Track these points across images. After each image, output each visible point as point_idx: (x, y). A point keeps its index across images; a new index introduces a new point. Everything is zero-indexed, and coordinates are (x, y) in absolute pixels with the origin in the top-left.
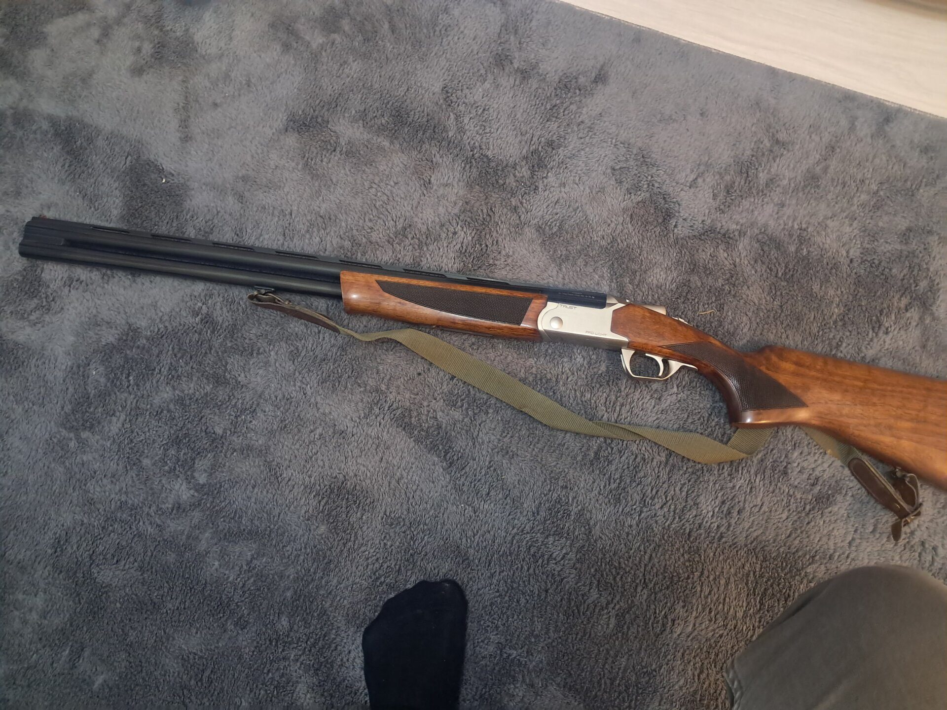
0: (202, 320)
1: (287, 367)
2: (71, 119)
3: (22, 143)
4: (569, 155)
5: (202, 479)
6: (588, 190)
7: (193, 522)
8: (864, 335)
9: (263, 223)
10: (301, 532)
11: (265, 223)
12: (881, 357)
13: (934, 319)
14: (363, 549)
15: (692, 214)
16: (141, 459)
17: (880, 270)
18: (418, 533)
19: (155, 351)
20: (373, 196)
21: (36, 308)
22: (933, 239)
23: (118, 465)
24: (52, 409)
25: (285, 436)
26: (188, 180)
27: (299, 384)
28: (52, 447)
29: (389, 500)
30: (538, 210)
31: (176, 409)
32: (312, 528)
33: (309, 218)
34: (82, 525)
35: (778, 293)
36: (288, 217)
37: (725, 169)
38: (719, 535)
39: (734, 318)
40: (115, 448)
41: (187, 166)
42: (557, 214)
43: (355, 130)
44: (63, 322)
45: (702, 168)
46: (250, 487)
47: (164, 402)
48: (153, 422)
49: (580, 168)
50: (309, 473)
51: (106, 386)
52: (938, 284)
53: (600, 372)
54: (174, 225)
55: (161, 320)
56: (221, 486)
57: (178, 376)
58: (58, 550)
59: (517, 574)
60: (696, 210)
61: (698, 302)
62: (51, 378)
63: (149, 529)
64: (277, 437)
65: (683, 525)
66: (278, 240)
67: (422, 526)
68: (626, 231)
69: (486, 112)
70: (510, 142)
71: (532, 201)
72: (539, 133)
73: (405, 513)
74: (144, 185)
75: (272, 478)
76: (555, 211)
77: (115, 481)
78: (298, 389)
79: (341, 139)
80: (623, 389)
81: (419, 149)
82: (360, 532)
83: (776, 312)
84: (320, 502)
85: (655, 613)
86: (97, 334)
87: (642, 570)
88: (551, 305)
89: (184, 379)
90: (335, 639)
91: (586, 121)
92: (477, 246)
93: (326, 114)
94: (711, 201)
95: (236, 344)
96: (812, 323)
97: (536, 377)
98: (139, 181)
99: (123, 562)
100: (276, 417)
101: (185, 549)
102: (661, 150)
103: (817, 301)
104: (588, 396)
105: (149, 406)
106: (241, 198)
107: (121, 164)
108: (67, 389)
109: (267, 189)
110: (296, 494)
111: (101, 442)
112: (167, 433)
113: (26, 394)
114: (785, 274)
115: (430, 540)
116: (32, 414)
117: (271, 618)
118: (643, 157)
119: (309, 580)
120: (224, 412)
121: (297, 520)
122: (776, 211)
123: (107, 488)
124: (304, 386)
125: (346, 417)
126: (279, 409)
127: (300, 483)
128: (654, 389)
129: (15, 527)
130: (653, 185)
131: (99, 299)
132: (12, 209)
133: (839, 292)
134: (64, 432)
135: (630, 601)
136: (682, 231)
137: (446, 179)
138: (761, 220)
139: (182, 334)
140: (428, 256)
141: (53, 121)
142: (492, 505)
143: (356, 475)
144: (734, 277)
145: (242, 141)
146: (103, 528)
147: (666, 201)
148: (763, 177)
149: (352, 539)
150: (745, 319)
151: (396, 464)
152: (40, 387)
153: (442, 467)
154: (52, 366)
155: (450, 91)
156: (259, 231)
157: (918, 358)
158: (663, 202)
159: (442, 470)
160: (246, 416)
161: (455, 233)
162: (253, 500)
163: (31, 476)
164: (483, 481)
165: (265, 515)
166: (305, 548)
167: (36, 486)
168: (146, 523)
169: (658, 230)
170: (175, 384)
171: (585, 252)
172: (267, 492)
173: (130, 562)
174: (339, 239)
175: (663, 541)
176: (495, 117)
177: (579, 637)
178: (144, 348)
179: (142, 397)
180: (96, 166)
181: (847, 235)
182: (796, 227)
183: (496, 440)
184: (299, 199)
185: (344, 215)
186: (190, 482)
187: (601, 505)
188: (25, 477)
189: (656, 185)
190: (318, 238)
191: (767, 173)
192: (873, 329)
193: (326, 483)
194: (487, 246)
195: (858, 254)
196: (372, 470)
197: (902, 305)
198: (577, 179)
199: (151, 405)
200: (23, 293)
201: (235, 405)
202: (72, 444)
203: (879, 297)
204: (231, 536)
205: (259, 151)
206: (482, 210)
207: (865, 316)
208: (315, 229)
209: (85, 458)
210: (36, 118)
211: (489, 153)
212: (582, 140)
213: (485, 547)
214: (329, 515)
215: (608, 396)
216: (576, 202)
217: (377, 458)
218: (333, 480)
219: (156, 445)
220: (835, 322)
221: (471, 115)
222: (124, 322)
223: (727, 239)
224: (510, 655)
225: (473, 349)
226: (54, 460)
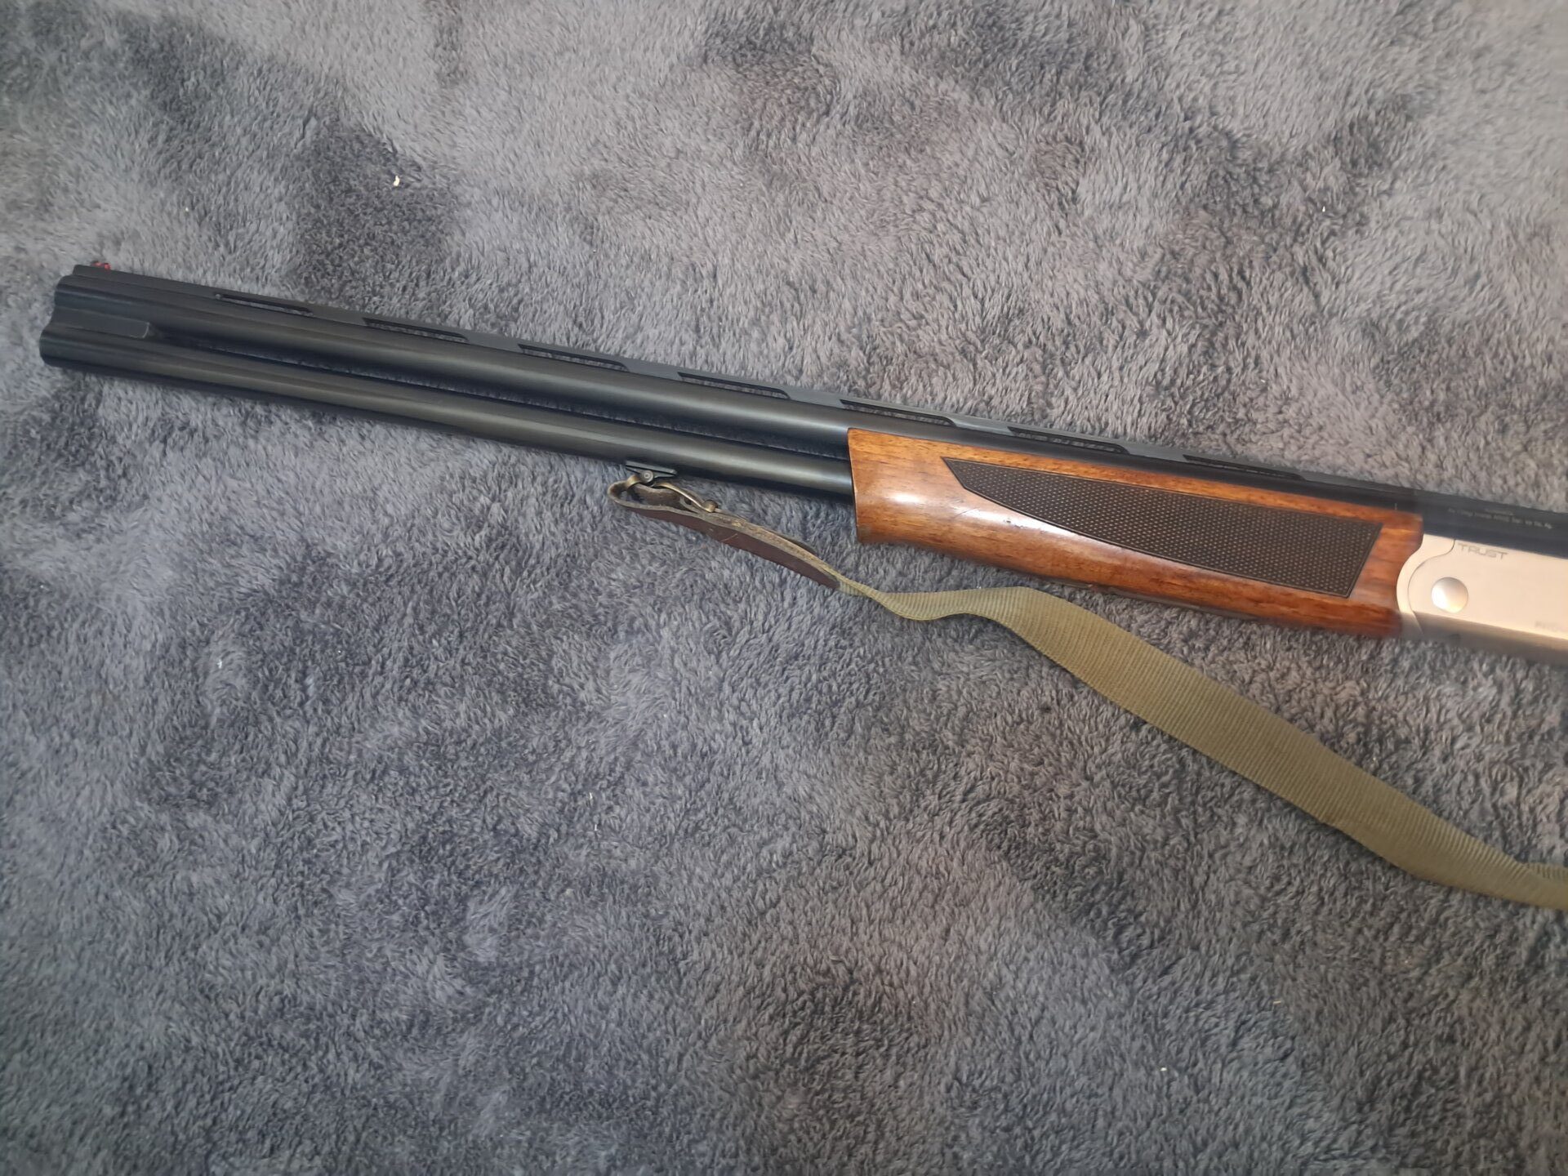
0: (490, 540)
2: (173, 24)
3: (56, 80)
5: (485, 950)
6: (1504, 231)
7: (462, 1063)
9: (644, 297)
11: (650, 297)
16: (334, 890)
18: (1045, 1135)
19: (371, 615)
20: (924, 233)
21: (81, 493)
23: (275, 902)
24: (116, 749)
25: (697, 853)
26: (457, 182)
27: (730, 716)
28: (115, 848)
29: (968, 1041)
30: (1366, 280)
31: (421, 767)
32: (766, 1101)
33: (760, 287)
34: (187, 1050)
36: (706, 282)
40: (270, 856)
41: (454, 146)
42: (1419, 291)
43: (881, 60)
44: (146, 532)
46: (605, 982)
47: (391, 749)
48: (364, 797)
49: (1481, 171)
50: (759, 954)
51: (248, 698)
54: (421, 295)
55: (386, 535)
56: (532, 973)
57: (429, 682)
58: (130, 1109)
62: (117, 672)
63: (351, 1072)
66: (682, 344)
67: (1053, 1117)
71: (1350, 255)
72: (1368, 76)
73: (1010, 1078)
74: (349, 191)
75: (663, 962)
76: (1414, 283)
77: (267, 941)
78: (730, 729)
79: (844, 84)
81: (1046, 111)
82: (890, 1122)
84: (786, 1033)
86: (229, 566)
88: (1432, 544)
89: (442, 690)
92: (1204, 369)
93: (806, 17)
95: (575, 607)
97: (1367, 732)
98: (335, 180)
99: (288, 1153)
100: (674, 798)
101: (441, 1129)
104: (1512, 792)
105: (352, 757)
106: (588, 231)
107: (294, 137)
108: (155, 701)
109: (655, 210)
110: (722, 1008)
111: (234, 840)
112: (399, 827)
113: (57, 709)
115: (1076, 1155)
116: (68, 759)
120: (542, 782)
121: (725, 1075)
123: (247, 961)
124: (745, 723)
125: (851, 811)
126: (680, 779)
127: (735, 978)
129: (26, 1042)
131: (233, 476)
132: (29, 245)
134: (145, 810)
137: (1117, 191)
139: (440, 575)
140: (1068, 392)
141: (132, 29)
143: (879, 971)
145: (592, 84)
146: (238, 1062)
149: (871, 1137)
151: (984, 946)
152: (88, 694)
153: (1109, 960)
154: (120, 642)
156: (635, 318)
159: (1107, 971)
160: (598, 793)
161: (1142, 334)
162: (614, 1014)
163: (66, 918)
164: (1219, 1009)
165: (645, 1057)
167: (78, 944)
168: (345, 1058)
170: (421, 702)
171: (1502, 395)
172: (651, 996)
173: (303, 1154)
174: (834, 343)
176: (1250, 30)
178: (342, 607)
179: (338, 733)
180: (232, 141)
183: (1256, 900)
184: (734, 237)
185: (850, 282)
186: (454, 959)
188: (51, 917)
190: (781, 341)
193: (803, 986)
196: (922, 959)
198: (1474, 199)
199: (360, 755)
200: (53, 456)
201: (571, 766)
202: (166, 842)
205: (636, 112)
206: (1216, 276)
208: (775, 318)
209: (195, 878)
210: (90, 21)
211: (1236, 127)
212: (1487, 97)
214: (810, 1069)
216: (1472, 260)
217: (937, 930)
218: (821, 979)
219: (371, 855)
222: (293, 537)
225: (1192, 648)
226: (121, 879)
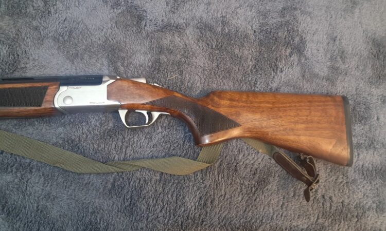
6: (85, 10)
8: (269, 75)
12: (281, 87)
13: (306, 59)
15: (155, 17)
17: (272, 34)
22: (297, 13)
30: (52, 27)
35: (215, 58)
38: (201, 221)
39: (190, 78)
52: (305, 38)
53: (109, 128)
60: (157, 14)
61: (167, 72)
68: (114, 32)
71: (47, 21)
80: (126, 136)
83: (215, 70)
88: (63, 89)
92: (11, 56)
96: (237, 73)
97: (64, 140)
103: (238, 59)
104: (102, 145)
114: (217, 46)
122: (206, 8)
128: (146, 132)
133: (250, 52)
136: (150, 28)
138: (198, 15)
150: (197, 77)
157: (301, 83)
158: (135, 11)
164: (33, 221)
169: (134, 29)
181: (250, 17)
182: (219, 16)
187: (120, 219)
192: (274, 70)
194: (18, 55)
195: (258, 27)
197: (288, 54)
203: (274, 51)
206: (12, 32)
207: (268, 64)
215: (117, 143)
220: (251, 70)
223: (178, 29)
225: (15, 129)
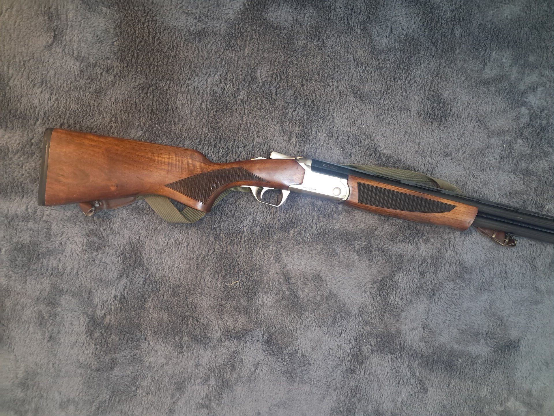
1: (487, 189)
4: (339, 367)
10: (458, 90)
14: (419, 87)
37: (238, 381)
45: (253, 378)
59: (323, 91)
64: (484, 145)
65: (226, 144)
69: (397, 382)
70: (379, 366)
85: (233, 85)
87: (246, 111)
90: (425, 29)
91: (332, 391)
94: (243, 358)
102: (282, 384)
117: (466, 34)
118: (292, 377)
119: (447, 62)
130: (282, 359)
135: (250, 89)
142: (345, 131)
144: (220, 310)
147: (272, 350)
148: (212, 381)
155: (422, 391)
166: (453, 80)
175: (236, 131)
177: (277, 61)
189: (280, 360)
191: (210, 385)
204: (499, 79)
213: (345, 104)
221: (406, 378)
224: (317, 41)
